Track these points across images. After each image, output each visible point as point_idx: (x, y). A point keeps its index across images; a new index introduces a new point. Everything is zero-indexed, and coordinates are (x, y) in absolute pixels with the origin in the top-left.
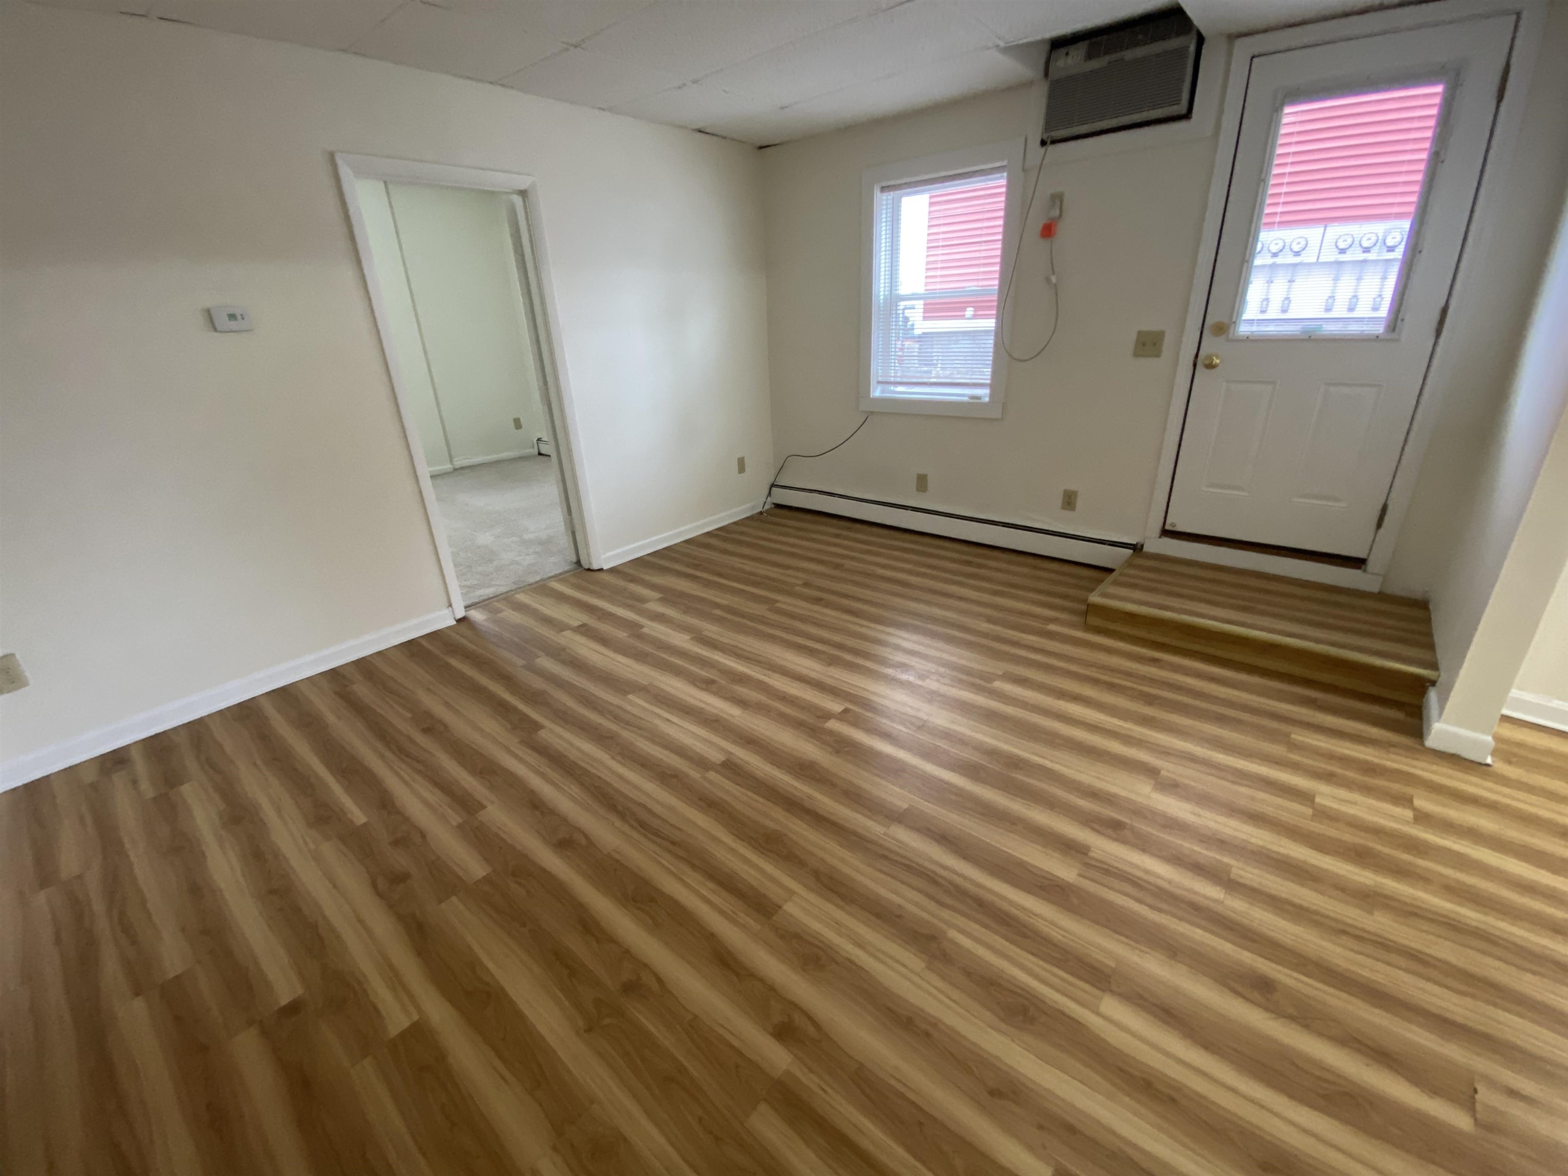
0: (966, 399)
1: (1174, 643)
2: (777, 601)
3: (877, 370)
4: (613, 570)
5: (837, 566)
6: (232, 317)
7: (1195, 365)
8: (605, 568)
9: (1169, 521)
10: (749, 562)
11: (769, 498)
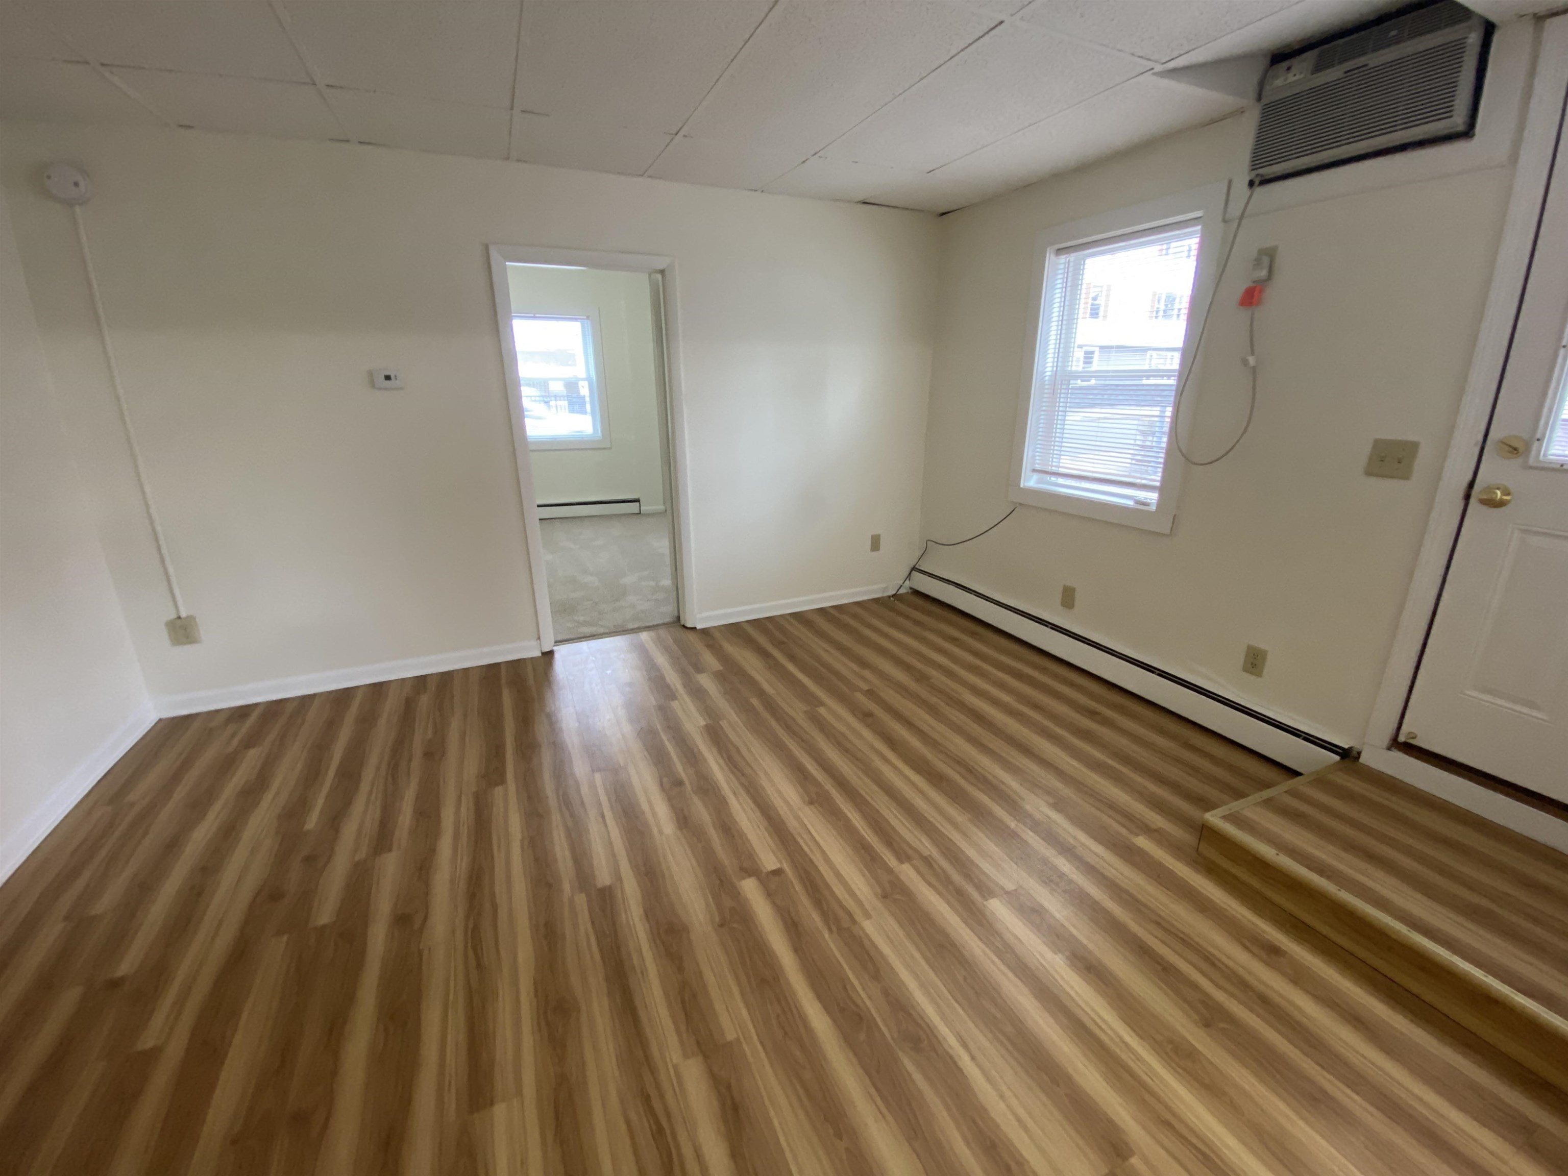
0: (1130, 503)
1: (1325, 930)
2: (822, 704)
3: (1035, 456)
4: (705, 631)
5: (922, 678)
6: (388, 378)
7: (1467, 497)
8: (698, 628)
9: (1405, 728)
10: (833, 651)
11: (907, 582)
